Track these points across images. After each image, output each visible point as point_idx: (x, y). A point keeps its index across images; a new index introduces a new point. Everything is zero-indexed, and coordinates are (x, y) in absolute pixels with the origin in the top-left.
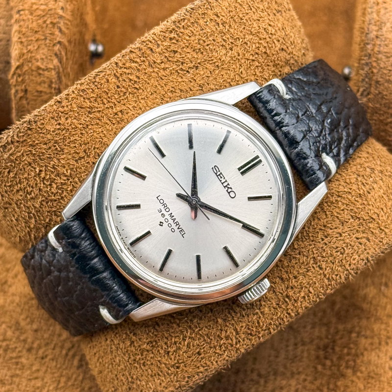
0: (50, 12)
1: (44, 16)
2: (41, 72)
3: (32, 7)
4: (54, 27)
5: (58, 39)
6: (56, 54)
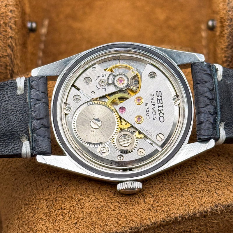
0: (2, 15)
4: (6, 26)
5: (10, 34)
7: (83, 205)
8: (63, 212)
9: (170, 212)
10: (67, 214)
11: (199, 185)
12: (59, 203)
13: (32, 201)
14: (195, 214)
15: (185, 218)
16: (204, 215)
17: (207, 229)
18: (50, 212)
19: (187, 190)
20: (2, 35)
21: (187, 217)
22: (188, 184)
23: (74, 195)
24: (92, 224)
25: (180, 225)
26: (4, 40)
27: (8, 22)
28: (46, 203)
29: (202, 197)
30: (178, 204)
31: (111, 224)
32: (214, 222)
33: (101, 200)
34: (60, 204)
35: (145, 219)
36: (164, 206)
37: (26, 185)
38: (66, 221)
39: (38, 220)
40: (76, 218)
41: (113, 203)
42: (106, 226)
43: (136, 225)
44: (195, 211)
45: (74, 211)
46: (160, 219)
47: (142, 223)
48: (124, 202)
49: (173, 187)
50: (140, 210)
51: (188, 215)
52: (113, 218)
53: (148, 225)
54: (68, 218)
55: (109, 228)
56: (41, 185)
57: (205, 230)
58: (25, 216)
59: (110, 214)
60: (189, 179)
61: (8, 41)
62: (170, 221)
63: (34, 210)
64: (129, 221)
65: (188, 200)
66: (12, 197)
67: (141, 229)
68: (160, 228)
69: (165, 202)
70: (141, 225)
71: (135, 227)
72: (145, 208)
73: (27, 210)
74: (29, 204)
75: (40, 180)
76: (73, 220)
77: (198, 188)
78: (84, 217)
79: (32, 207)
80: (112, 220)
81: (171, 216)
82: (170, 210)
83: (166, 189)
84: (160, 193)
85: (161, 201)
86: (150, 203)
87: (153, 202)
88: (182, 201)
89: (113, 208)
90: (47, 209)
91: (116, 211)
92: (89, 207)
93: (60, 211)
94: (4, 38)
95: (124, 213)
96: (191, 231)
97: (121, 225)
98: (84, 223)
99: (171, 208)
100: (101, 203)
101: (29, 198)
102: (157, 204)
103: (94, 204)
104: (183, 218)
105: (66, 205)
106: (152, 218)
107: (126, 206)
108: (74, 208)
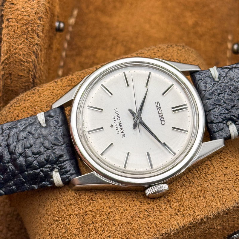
7: (114, 218)
8: (95, 226)
10: (100, 228)
11: (219, 185)
12: (89, 218)
13: (61, 217)
14: (218, 213)
15: (210, 218)
16: (227, 213)
17: (229, 223)
18: (82, 227)
19: (207, 191)
21: (211, 217)
22: (208, 185)
23: (103, 208)
24: (125, 235)
25: (205, 225)
28: (77, 218)
29: (223, 196)
30: (202, 206)
31: (143, 233)
32: (235, 217)
33: (129, 210)
34: (91, 219)
35: (174, 224)
36: (190, 209)
37: (53, 201)
38: (99, 235)
39: (71, 235)
40: (109, 232)
42: (138, 236)
43: (166, 231)
44: (218, 210)
45: (106, 225)
46: (187, 223)
47: (171, 228)
48: (151, 209)
49: (195, 190)
50: (168, 216)
51: (212, 215)
52: (144, 227)
53: (177, 230)
54: (101, 232)
55: (142, 237)
58: (57, 231)
59: (141, 223)
60: (208, 180)
62: (197, 223)
63: (65, 226)
64: (159, 228)
65: (210, 201)
66: (39, 212)
67: (171, 234)
68: (188, 230)
69: (190, 205)
70: (171, 230)
71: (165, 232)
72: (172, 214)
73: (57, 226)
74: (60, 221)
75: (67, 196)
76: (106, 233)
77: (218, 187)
78: (117, 229)
79: (63, 223)
81: (197, 218)
82: (195, 213)
83: (188, 192)
84: (184, 197)
85: (186, 204)
86: (175, 207)
87: (178, 206)
88: (205, 203)
89: (143, 217)
90: (79, 224)
91: (146, 219)
92: (119, 219)
93: (92, 226)
95: (154, 221)
96: (215, 228)
97: (152, 233)
98: (118, 235)
99: (196, 211)
100: (130, 214)
101: (58, 214)
102: (183, 208)
103: (124, 216)
104: (208, 218)
105: (96, 219)
106: (180, 222)
107: (154, 214)
108: (106, 222)
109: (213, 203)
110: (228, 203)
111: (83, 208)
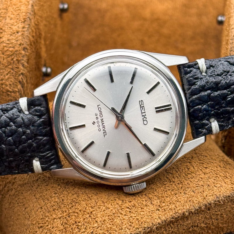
0: (16, 53)
1: (12, 55)
2: (9, 93)
3: (3, 49)
4: (18, 63)
5: (21, 71)
6: (20, 82)
7: (96, 216)
8: (78, 225)
9: (177, 209)
10: (83, 226)
11: (198, 182)
12: (72, 219)
13: (45, 223)
14: (200, 207)
16: (208, 208)
18: (65, 228)
19: (188, 188)
20: (14, 71)
21: (193, 211)
22: (188, 183)
23: (86, 209)
24: (108, 230)
25: (188, 221)
26: (15, 76)
27: (21, 59)
28: (60, 221)
29: (203, 191)
30: (183, 201)
31: (125, 228)
34: (74, 219)
35: (156, 219)
36: (171, 204)
37: (37, 210)
38: (82, 232)
40: (91, 228)
41: (123, 210)
42: (121, 230)
43: (148, 225)
44: (199, 204)
45: (88, 223)
46: (169, 217)
47: (153, 222)
48: (133, 206)
49: (175, 187)
50: (149, 212)
51: (194, 209)
52: (126, 222)
53: (159, 224)
54: (84, 230)
55: (124, 232)
56: (51, 207)
57: (211, 223)
59: (123, 219)
60: (188, 178)
61: (19, 77)
62: (179, 217)
63: (49, 230)
64: (141, 223)
65: (191, 196)
66: (25, 225)
67: (154, 228)
68: (171, 226)
69: (171, 201)
70: (153, 224)
71: (148, 227)
72: (153, 209)
73: (42, 232)
74: (44, 226)
76: (88, 230)
77: (198, 184)
78: (99, 225)
79: (46, 228)
80: (125, 224)
81: (179, 212)
83: (169, 190)
84: (164, 194)
85: (167, 201)
86: (157, 204)
87: (159, 202)
88: (186, 198)
89: (125, 213)
90: (62, 226)
91: (127, 215)
92: (102, 216)
94: (16, 74)
95: (135, 217)
96: (199, 225)
97: (134, 227)
98: (100, 230)
99: (177, 206)
100: (112, 211)
101: (42, 221)
102: (164, 204)
103: (106, 213)
104: (190, 213)
105: (79, 219)
106: (161, 217)
107: (136, 210)
108: (88, 220)
109: (194, 198)
110: (209, 197)
111: (66, 211)
